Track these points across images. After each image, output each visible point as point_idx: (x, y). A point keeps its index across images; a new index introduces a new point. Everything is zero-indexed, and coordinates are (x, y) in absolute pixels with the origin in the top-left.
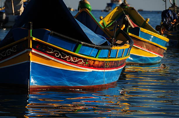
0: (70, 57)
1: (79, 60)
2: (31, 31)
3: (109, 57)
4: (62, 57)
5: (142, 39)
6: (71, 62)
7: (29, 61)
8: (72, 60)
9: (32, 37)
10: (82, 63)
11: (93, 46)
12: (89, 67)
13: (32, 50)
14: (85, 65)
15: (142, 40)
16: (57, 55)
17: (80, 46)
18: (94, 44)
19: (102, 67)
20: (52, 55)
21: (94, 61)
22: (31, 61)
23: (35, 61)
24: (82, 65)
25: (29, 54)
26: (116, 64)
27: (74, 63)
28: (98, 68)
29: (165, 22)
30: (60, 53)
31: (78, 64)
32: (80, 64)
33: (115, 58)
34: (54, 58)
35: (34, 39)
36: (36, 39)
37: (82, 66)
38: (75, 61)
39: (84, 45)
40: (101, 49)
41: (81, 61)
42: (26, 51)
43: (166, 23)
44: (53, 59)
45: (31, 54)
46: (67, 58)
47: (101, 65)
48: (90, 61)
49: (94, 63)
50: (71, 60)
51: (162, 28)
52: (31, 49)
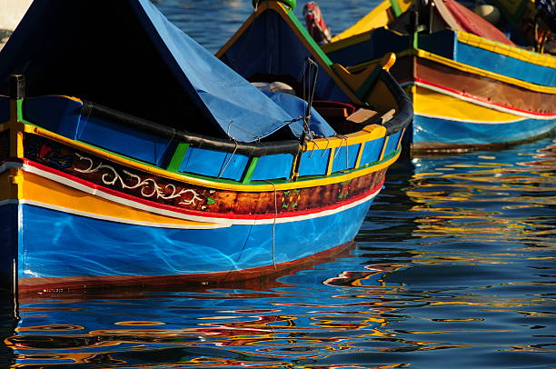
0: (151, 184)
1: (182, 192)
2: (20, 102)
3: (295, 177)
4: (124, 186)
5: (465, 68)
6: (155, 201)
7: (13, 201)
8: (159, 195)
9: (24, 121)
10: (193, 201)
11: (229, 148)
12: (220, 211)
13: (24, 165)
14: (203, 207)
15: (465, 70)
16: (108, 179)
17: (182, 147)
18: (233, 141)
19: (268, 210)
20: (93, 180)
21: (238, 193)
22: (22, 201)
23: (34, 199)
24: (195, 208)
25: (12, 180)
26: (331, 195)
27: (167, 202)
28: (253, 213)
29: (545, 6)
30: (119, 174)
31: (179, 206)
32: (188, 207)
33: (325, 176)
34: (98, 188)
35: (29, 128)
36: (35, 130)
37: (194, 210)
38: (170, 195)
39: (195, 145)
40: (257, 154)
41: (190, 196)
42: (4, 167)
43: (549, 9)
44: (95, 192)
45: (19, 179)
46: (140, 187)
47: (263, 205)
48: (222, 195)
49: (235, 201)
50: (156, 192)
51: (537, 26)
52: (21, 161)
